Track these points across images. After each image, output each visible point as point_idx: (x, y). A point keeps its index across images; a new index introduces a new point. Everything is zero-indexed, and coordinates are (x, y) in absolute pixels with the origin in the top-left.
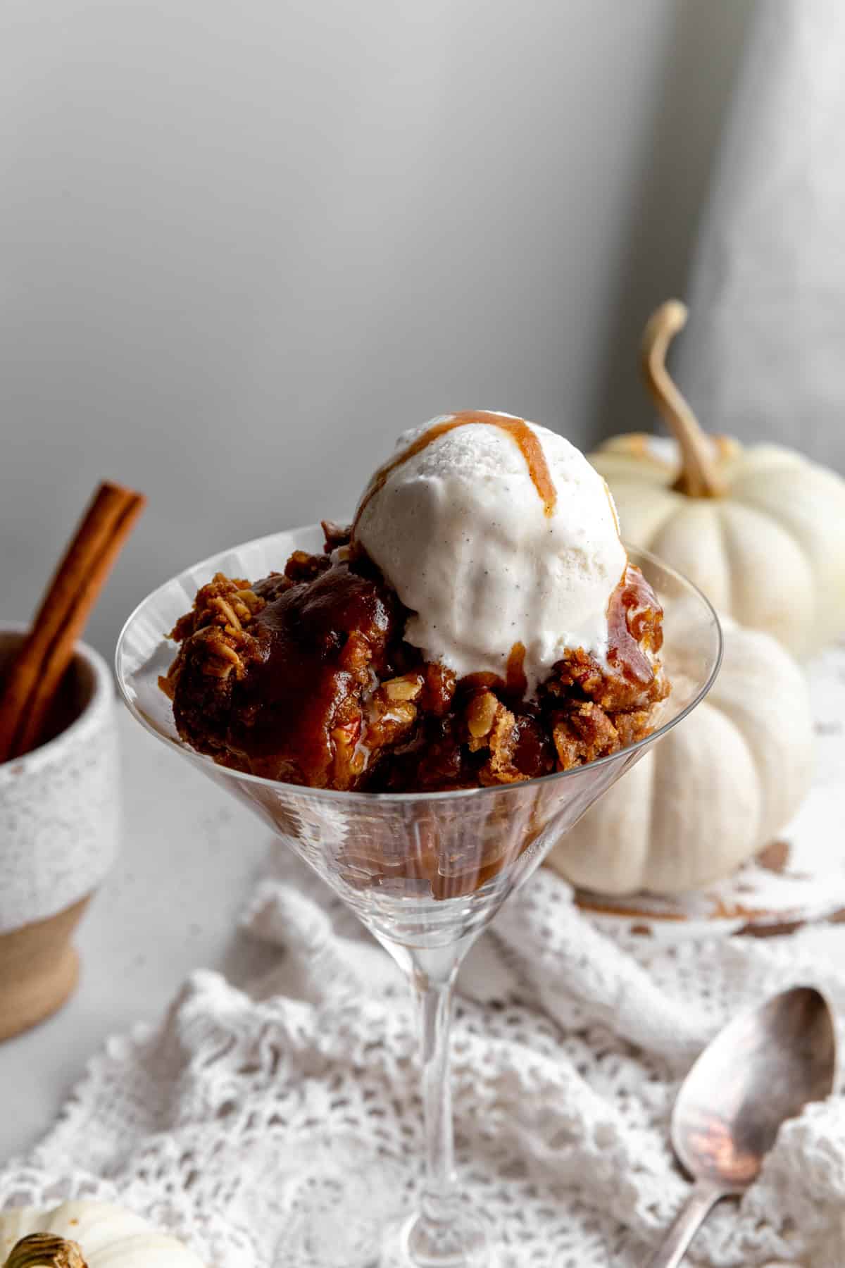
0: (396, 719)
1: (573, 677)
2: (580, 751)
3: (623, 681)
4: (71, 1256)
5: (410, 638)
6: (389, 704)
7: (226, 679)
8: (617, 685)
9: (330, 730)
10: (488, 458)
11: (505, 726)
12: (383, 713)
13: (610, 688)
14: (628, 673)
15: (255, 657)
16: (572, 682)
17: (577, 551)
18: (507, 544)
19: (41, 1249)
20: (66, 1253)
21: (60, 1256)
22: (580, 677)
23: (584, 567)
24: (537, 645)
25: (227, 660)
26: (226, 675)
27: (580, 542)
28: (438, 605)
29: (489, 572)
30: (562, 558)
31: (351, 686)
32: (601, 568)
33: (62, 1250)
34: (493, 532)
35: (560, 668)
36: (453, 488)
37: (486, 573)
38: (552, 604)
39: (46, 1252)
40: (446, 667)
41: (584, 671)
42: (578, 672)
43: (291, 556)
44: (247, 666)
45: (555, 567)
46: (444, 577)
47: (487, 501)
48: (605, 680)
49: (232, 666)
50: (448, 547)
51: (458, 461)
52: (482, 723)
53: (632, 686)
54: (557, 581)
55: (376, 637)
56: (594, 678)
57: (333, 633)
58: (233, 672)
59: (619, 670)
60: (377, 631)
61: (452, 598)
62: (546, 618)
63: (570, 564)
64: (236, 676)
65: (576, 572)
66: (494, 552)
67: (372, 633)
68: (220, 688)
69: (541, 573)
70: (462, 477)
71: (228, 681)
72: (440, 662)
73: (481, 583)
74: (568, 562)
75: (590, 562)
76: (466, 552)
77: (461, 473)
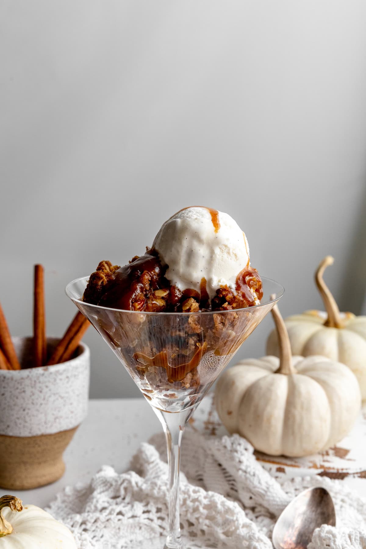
0: (158, 303)
1: (222, 294)
2: (222, 320)
3: (241, 298)
4: (17, 502)
5: (166, 276)
6: (155, 298)
7: (100, 284)
8: (239, 300)
9: (132, 302)
10: (198, 214)
11: (194, 306)
12: (152, 300)
13: (236, 301)
14: (244, 296)
15: (111, 278)
16: (222, 296)
17: (226, 246)
18: (200, 240)
19: (7, 499)
20: (15, 501)
21: (13, 502)
22: (225, 295)
23: (229, 253)
24: (210, 280)
25: (102, 278)
26: (100, 283)
27: (226, 243)
28: (175, 262)
29: (193, 250)
30: (220, 248)
31: (142, 288)
32: (236, 255)
33: (14, 500)
34: (196, 236)
35: (219, 291)
36: (184, 222)
37: (192, 251)
38: (216, 265)
39: (8, 501)
40: (177, 287)
41: (226, 293)
42: (224, 293)
43: (134, 257)
44: (108, 281)
45: (217, 251)
46: (178, 252)
47: (194, 225)
48: (234, 297)
49: (102, 280)
50: (180, 241)
51: (187, 214)
52: (187, 306)
53: (244, 301)
54: (218, 256)
55: (154, 274)
56: (230, 296)
57: (138, 271)
58: (102, 282)
59: (240, 294)
60: (155, 272)
61: (180, 259)
62: (214, 270)
63: (223, 251)
64: (103, 284)
65: (225, 255)
66: (195, 243)
67: (152, 273)
68: (97, 287)
69: (212, 252)
70: (188, 219)
71: (101, 285)
72: (175, 285)
73: (191, 254)
74: (223, 250)
75: (231, 251)
76: (185, 243)
77: (187, 217)
